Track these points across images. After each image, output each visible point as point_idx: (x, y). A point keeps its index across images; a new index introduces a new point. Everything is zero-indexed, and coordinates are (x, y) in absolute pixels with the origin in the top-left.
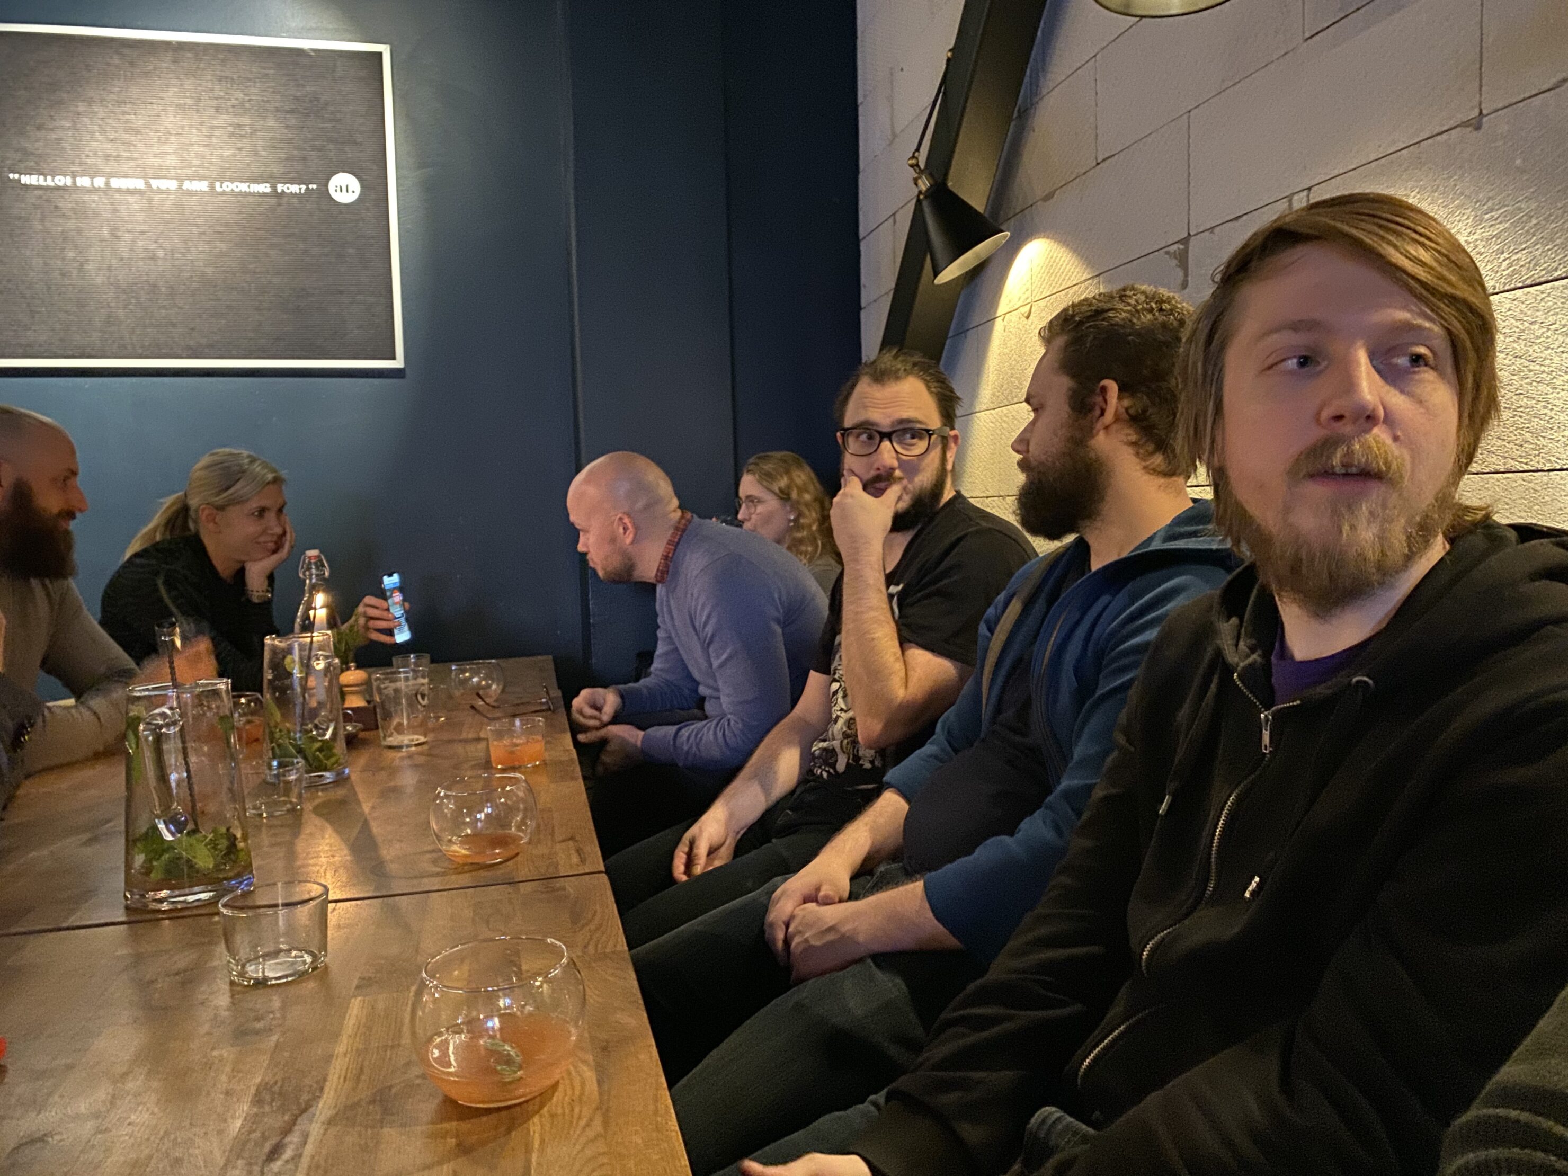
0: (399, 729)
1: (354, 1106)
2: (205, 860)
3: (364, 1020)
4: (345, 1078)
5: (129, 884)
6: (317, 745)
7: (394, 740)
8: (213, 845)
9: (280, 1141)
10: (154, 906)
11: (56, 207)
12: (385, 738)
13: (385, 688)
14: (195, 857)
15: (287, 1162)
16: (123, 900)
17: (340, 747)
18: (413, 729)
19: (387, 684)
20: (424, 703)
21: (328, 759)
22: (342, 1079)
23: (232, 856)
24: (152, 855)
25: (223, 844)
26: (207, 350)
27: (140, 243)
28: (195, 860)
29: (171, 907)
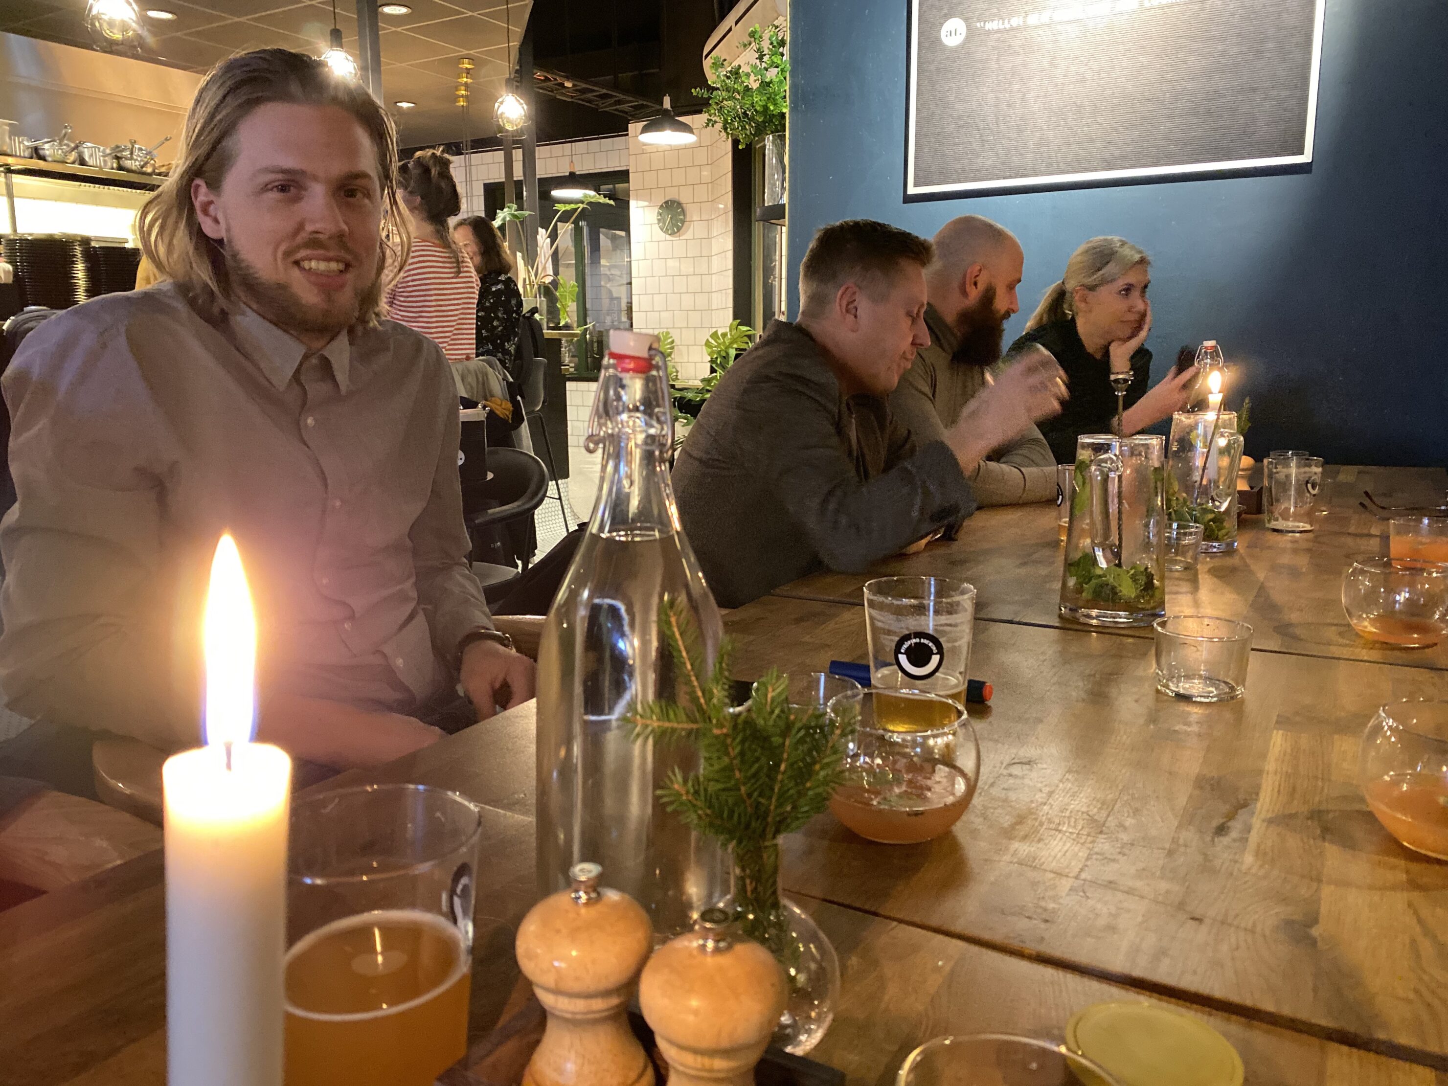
0: (1285, 516)
1: (1292, 816)
2: (1128, 590)
3: (1289, 751)
4: (1279, 791)
5: (1064, 598)
6: (1211, 516)
7: (1280, 524)
8: (1134, 578)
9: (1224, 823)
10: (1082, 620)
11: (1010, 46)
12: (1269, 521)
13: (1277, 473)
14: (1120, 585)
15: (1234, 840)
16: (1058, 611)
17: (1230, 524)
18: (1297, 517)
19: (1280, 468)
20: (1313, 492)
21: (1219, 530)
22: (1276, 794)
23: (1150, 592)
24: (1081, 580)
25: (1143, 580)
26: (1119, 162)
27: (1073, 68)
28: (1119, 588)
29: (1100, 623)
